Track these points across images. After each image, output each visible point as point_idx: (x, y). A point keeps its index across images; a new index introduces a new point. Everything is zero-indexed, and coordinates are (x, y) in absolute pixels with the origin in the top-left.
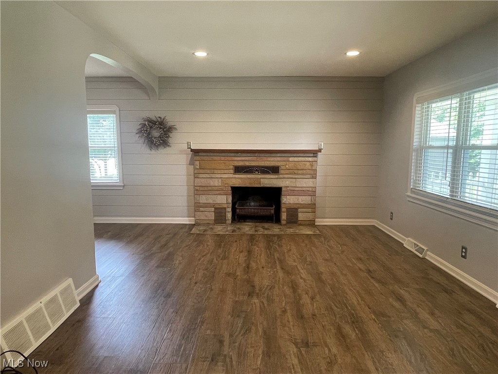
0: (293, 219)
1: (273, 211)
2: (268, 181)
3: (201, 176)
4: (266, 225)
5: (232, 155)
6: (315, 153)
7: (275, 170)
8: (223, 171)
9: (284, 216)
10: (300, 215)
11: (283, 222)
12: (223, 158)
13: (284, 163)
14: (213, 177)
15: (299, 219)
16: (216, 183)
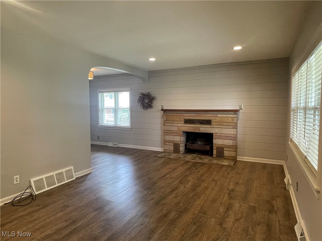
0: (221, 154)
1: (208, 148)
2: (204, 129)
3: (166, 124)
4: (203, 157)
5: (183, 112)
6: (235, 112)
7: (208, 122)
8: (178, 122)
9: (215, 152)
10: (225, 152)
11: (214, 156)
12: (178, 115)
13: (215, 118)
14: (173, 125)
15: (225, 155)
16: (175, 129)
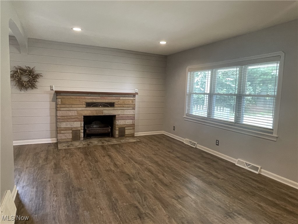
0: (122, 134)
1: (110, 130)
2: (107, 111)
3: (62, 109)
4: (107, 139)
5: (84, 95)
6: (134, 95)
7: (112, 105)
8: (78, 106)
9: (117, 133)
10: (126, 131)
11: (117, 136)
12: (78, 97)
13: (117, 101)
14: (71, 109)
15: (126, 134)
16: (73, 113)
